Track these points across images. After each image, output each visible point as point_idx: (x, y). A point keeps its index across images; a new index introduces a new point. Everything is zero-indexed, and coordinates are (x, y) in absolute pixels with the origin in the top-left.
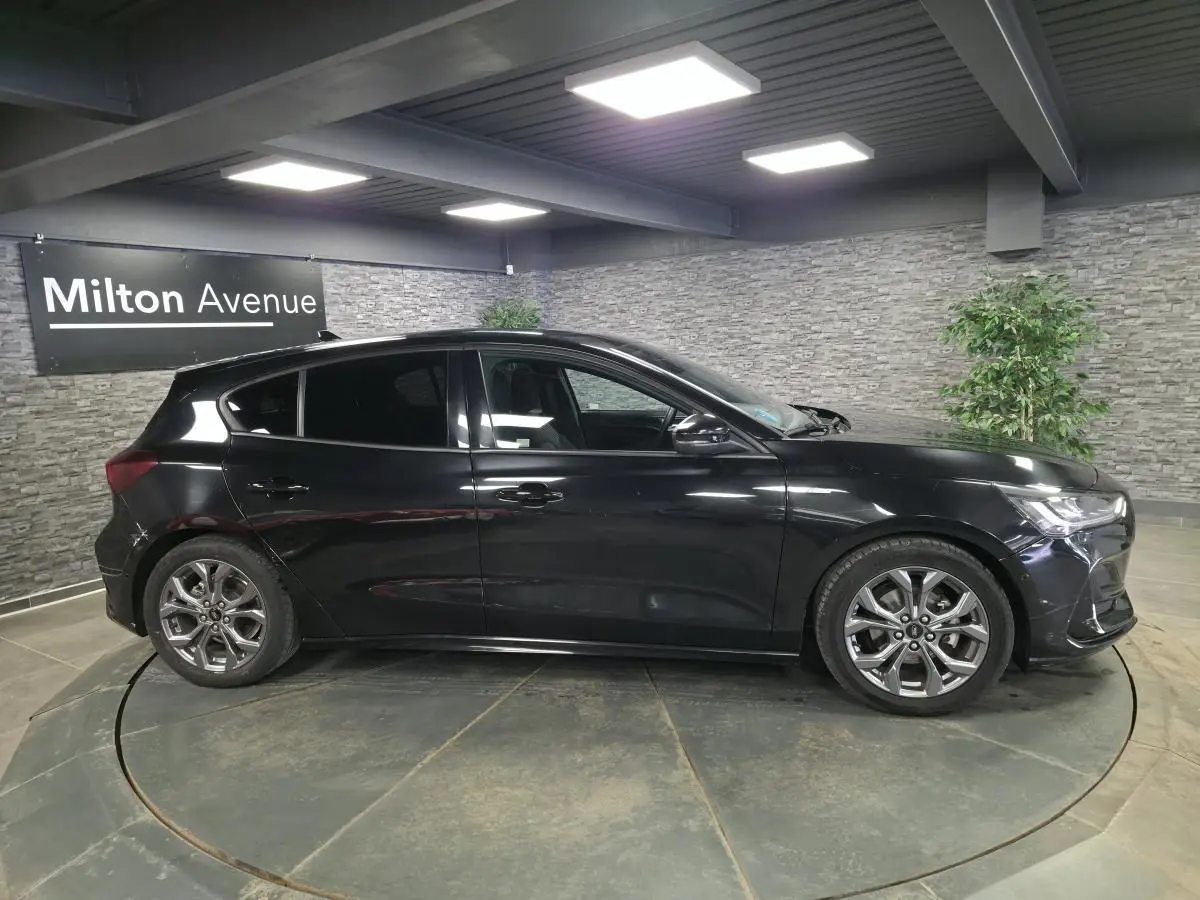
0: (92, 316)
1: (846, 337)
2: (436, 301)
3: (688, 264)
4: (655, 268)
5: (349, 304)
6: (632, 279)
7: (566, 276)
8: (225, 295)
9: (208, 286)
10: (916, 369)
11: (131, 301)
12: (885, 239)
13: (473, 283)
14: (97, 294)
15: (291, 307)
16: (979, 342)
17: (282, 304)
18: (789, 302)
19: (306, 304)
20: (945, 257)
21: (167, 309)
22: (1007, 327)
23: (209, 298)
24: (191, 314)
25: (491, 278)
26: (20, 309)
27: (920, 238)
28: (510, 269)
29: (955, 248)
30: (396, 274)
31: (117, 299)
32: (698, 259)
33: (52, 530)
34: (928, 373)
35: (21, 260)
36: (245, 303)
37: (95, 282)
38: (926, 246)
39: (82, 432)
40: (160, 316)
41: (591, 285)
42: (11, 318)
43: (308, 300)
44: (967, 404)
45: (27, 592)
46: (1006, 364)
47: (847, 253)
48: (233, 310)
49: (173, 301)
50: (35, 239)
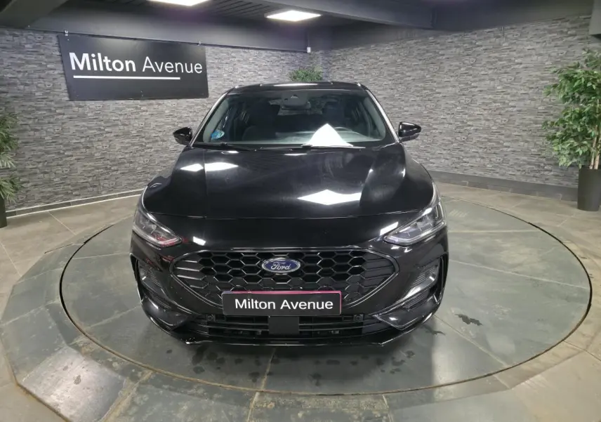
0: (92, 72)
1: (492, 90)
2: (266, 68)
3: (404, 45)
4: (387, 47)
5: (219, 68)
6: (372, 55)
7: (338, 53)
8: (156, 63)
9: (147, 58)
10: (531, 111)
11: (110, 65)
12: (523, 28)
13: (288, 57)
14: (94, 61)
15: (189, 69)
16: (570, 94)
17: (184, 68)
18: (460, 68)
19: (197, 68)
20: (562, 39)
21: (128, 70)
22: (589, 84)
23: (148, 64)
24: (139, 73)
25: (299, 55)
26: (59, 69)
27: (546, 27)
28: (309, 50)
29: (569, 33)
30: (245, 52)
31: (104, 64)
32: (409, 42)
33: (79, 172)
34: (539, 114)
35: (59, 44)
36: (166, 67)
37: (93, 55)
38: (550, 32)
39: (90, 128)
40: (124, 73)
41: (350, 58)
42: (56, 72)
43: (198, 66)
44: (558, 134)
45: (70, 199)
46: (585, 109)
47: (498, 37)
48: (160, 71)
49: (130, 65)
50: (64, 33)
